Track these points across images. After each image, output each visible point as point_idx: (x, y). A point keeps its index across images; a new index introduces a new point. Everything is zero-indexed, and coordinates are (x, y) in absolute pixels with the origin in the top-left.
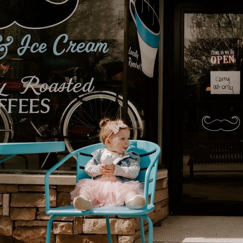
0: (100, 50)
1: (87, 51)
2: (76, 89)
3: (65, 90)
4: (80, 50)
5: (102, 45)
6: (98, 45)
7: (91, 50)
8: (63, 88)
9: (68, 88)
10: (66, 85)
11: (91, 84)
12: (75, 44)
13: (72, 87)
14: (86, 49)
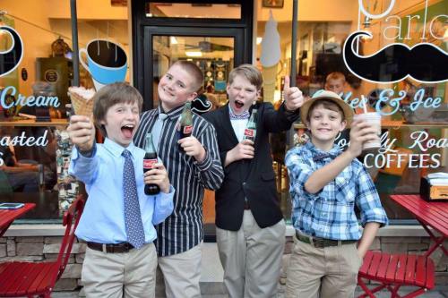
0: (51, 104)
1: (38, 105)
2: (30, 143)
3: (18, 143)
4: (31, 103)
5: (53, 99)
6: (49, 98)
7: (42, 103)
8: (16, 142)
9: (21, 141)
10: (19, 139)
11: (44, 138)
12: (24, 97)
13: (25, 140)
14: (37, 103)
